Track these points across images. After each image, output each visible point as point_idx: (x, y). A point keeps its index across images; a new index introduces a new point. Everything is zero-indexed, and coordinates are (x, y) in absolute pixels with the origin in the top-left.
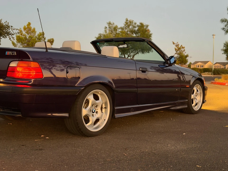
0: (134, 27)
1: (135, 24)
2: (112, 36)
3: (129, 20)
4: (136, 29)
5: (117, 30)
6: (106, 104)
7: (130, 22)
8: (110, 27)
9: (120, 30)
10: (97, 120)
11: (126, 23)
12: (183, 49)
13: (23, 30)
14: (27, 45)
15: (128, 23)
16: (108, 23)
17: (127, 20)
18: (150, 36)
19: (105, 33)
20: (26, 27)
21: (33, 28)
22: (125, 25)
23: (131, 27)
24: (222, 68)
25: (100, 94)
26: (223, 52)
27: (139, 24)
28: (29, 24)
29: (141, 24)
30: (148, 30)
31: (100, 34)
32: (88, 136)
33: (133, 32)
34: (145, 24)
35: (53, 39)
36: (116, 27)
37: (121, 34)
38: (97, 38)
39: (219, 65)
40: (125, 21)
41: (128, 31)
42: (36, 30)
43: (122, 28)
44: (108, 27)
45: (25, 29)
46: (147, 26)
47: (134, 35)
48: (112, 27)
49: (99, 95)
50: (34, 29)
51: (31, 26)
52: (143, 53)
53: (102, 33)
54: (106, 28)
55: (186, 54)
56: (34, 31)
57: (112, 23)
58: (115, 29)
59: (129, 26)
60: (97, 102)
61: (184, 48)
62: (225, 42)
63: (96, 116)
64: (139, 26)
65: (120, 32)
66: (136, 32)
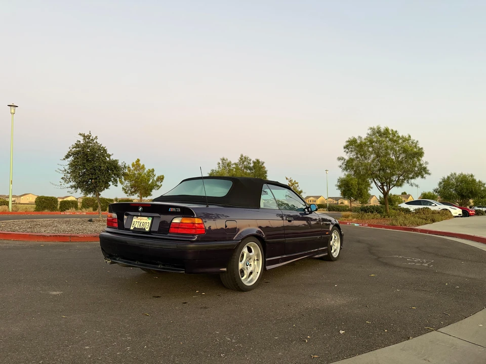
0: (249, 163)
1: (250, 160)
3: (244, 156)
4: (252, 165)
5: (230, 166)
7: (245, 158)
8: (223, 163)
9: (234, 166)
10: (251, 273)
11: (241, 159)
12: (297, 185)
13: (131, 166)
15: (243, 159)
16: (221, 159)
17: (242, 156)
18: (266, 172)
19: (217, 169)
20: (135, 163)
21: (142, 165)
22: (240, 161)
23: (245, 163)
24: (334, 202)
26: (337, 188)
27: (255, 161)
28: (138, 160)
29: (258, 160)
30: (264, 167)
31: (213, 170)
33: (246, 168)
34: (260, 161)
35: (163, 176)
36: (230, 162)
37: (235, 170)
38: (210, 174)
39: (332, 200)
40: (240, 157)
41: (241, 168)
42: (145, 167)
43: (235, 164)
44: (221, 162)
45: (133, 165)
46: (263, 163)
47: (249, 171)
48: (225, 163)
50: (143, 166)
51: (140, 162)
53: (214, 169)
54: (219, 164)
55: (299, 190)
56: (143, 167)
57: (226, 159)
58: (229, 165)
59: (243, 163)
61: (297, 183)
62: (338, 178)
63: (250, 269)
64: (254, 162)
65: (234, 168)
66: (250, 169)
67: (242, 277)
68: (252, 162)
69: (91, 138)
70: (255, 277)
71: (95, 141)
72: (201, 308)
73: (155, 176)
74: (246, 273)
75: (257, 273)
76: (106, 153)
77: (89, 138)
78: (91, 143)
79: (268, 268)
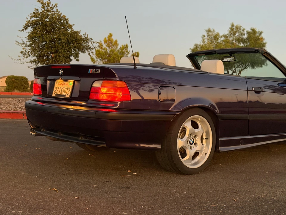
0: (242, 34)
1: (244, 30)
2: (212, 47)
3: (235, 25)
4: (245, 36)
5: (218, 39)
6: (207, 133)
7: (237, 28)
8: (209, 36)
9: (223, 39)
10: (196, 154)
11: (232, 29)
13: (103, 42)
14: (108, 60)
15: (234, 29)
16: (207, 31)
17: (233, 25)
18: (264, 45)
19: (202, 43)
20: (107, 39)
21: (114, 40)
22: (230, 32)
23: (237, 34)
25: (200, 121)
27: (250, 31)
28: (111, 35)
29: (253, 30)
30: (262, 38)
31: (196, 45)
32: (184, 174)
33: (239, 40)
34: (257, 30)
35: (138, 53)
36: (218, 34)
37: (224, 43)
38: (193, 50)
40: (230, 26)
41: (233, 40)
42: (118, 42)
43: (225, 36)
44: (206, 35)
45: (105, 41)
46: (261, 33)
47: (242, 45)
48: (212, 35)
49: (198, 122)
50: (116, 41)
51: (113, 37)
52: (253, 67)
53: (199, 43)
54: (204, 36)
56: (116, 43)
57: (212, 30)
58: (216, 37)
59: (234, 34)
60: (196, 130)
63: (195, 149)
64: (248, 33)
65: (223, 41)
66: (244, 41)
67: (183, 158)
68: (245, 32)
69: (51, 5)
70: (202, 159)
71: (55, 10)
72: (124, 187)
73: (129, 53)
74: (190, 153)
75: (206, 154)
76: (67, 23)
77: (48, 6)
78: (50, 11)
79: (222, 149)
